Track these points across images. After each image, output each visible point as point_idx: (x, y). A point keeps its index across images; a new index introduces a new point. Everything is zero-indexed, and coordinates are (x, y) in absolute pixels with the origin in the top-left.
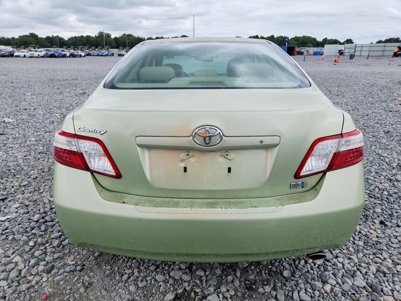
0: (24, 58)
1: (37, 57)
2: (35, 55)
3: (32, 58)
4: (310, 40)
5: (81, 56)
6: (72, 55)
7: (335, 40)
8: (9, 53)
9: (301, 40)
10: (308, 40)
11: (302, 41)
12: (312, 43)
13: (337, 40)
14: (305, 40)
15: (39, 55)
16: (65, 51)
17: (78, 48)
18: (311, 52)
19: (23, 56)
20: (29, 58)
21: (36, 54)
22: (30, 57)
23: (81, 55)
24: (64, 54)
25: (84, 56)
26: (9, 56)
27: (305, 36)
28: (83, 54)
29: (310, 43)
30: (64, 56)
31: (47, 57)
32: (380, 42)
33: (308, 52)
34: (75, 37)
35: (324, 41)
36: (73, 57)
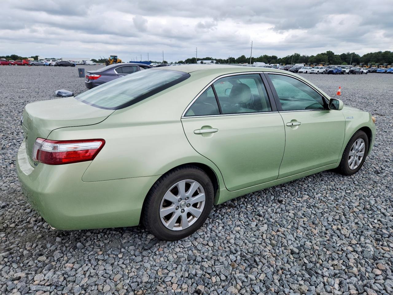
0: (306, 74)
1: (317, 73)
2: (314, 72)
3: (312, 74)
5: (362, 73)
6: (352, 72)
8: (296, 70)
15: (318, 71)
16: (345, 68)
17: (367, 65)
19: (305, 72)
20: (309, 74)
21: (316, 70)
22: (311, 73)
23: (363, 71)
24: (344, 71)
25: (366, 73)
26: (295, 72)
28: (365, 71)
30: (343, 73)
31: (325, 73)
34: (371, 53)
36: (353, 74)
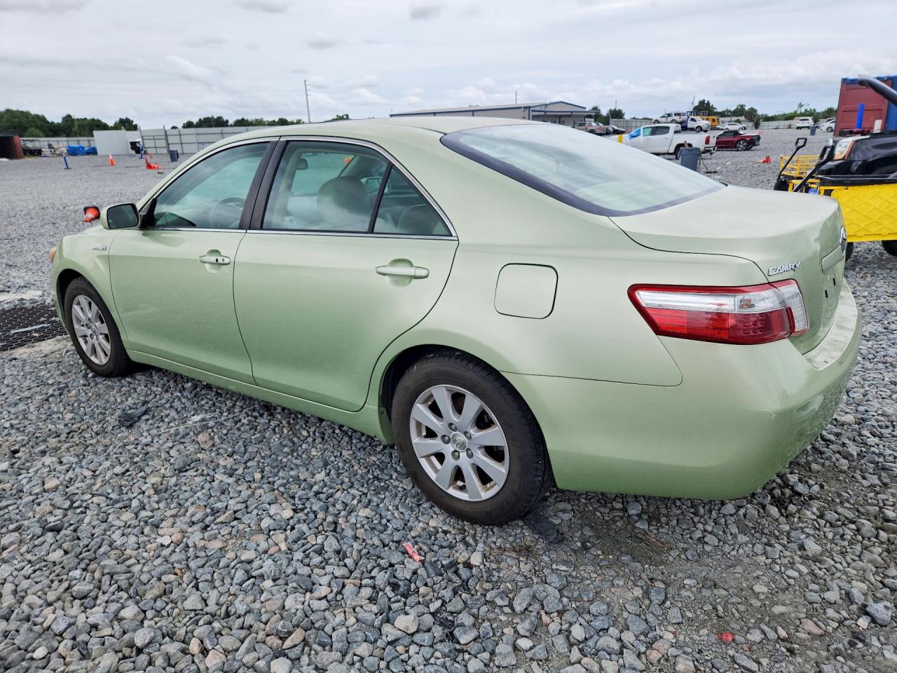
4: (31, 119)
7: (93, 120)
9: (4, 119)
10: (24, 120)
11: (6, 122)
12: (36, 127)
13: (99, 121)
14: (17, 120)
18: (62, 149)
27: (10, 108)
29: (32, 126)
32: (189, 125)
33: (53, 148)
35: (67, 121)
